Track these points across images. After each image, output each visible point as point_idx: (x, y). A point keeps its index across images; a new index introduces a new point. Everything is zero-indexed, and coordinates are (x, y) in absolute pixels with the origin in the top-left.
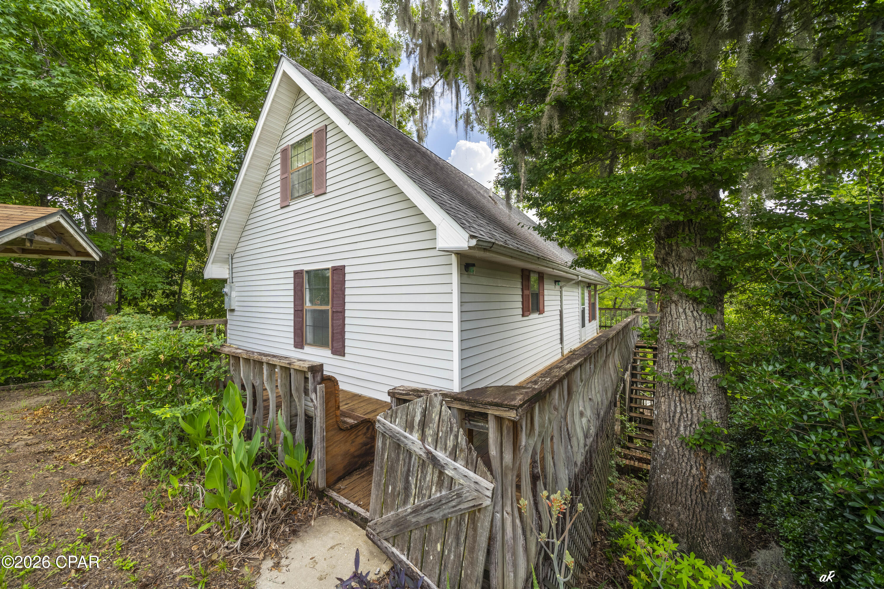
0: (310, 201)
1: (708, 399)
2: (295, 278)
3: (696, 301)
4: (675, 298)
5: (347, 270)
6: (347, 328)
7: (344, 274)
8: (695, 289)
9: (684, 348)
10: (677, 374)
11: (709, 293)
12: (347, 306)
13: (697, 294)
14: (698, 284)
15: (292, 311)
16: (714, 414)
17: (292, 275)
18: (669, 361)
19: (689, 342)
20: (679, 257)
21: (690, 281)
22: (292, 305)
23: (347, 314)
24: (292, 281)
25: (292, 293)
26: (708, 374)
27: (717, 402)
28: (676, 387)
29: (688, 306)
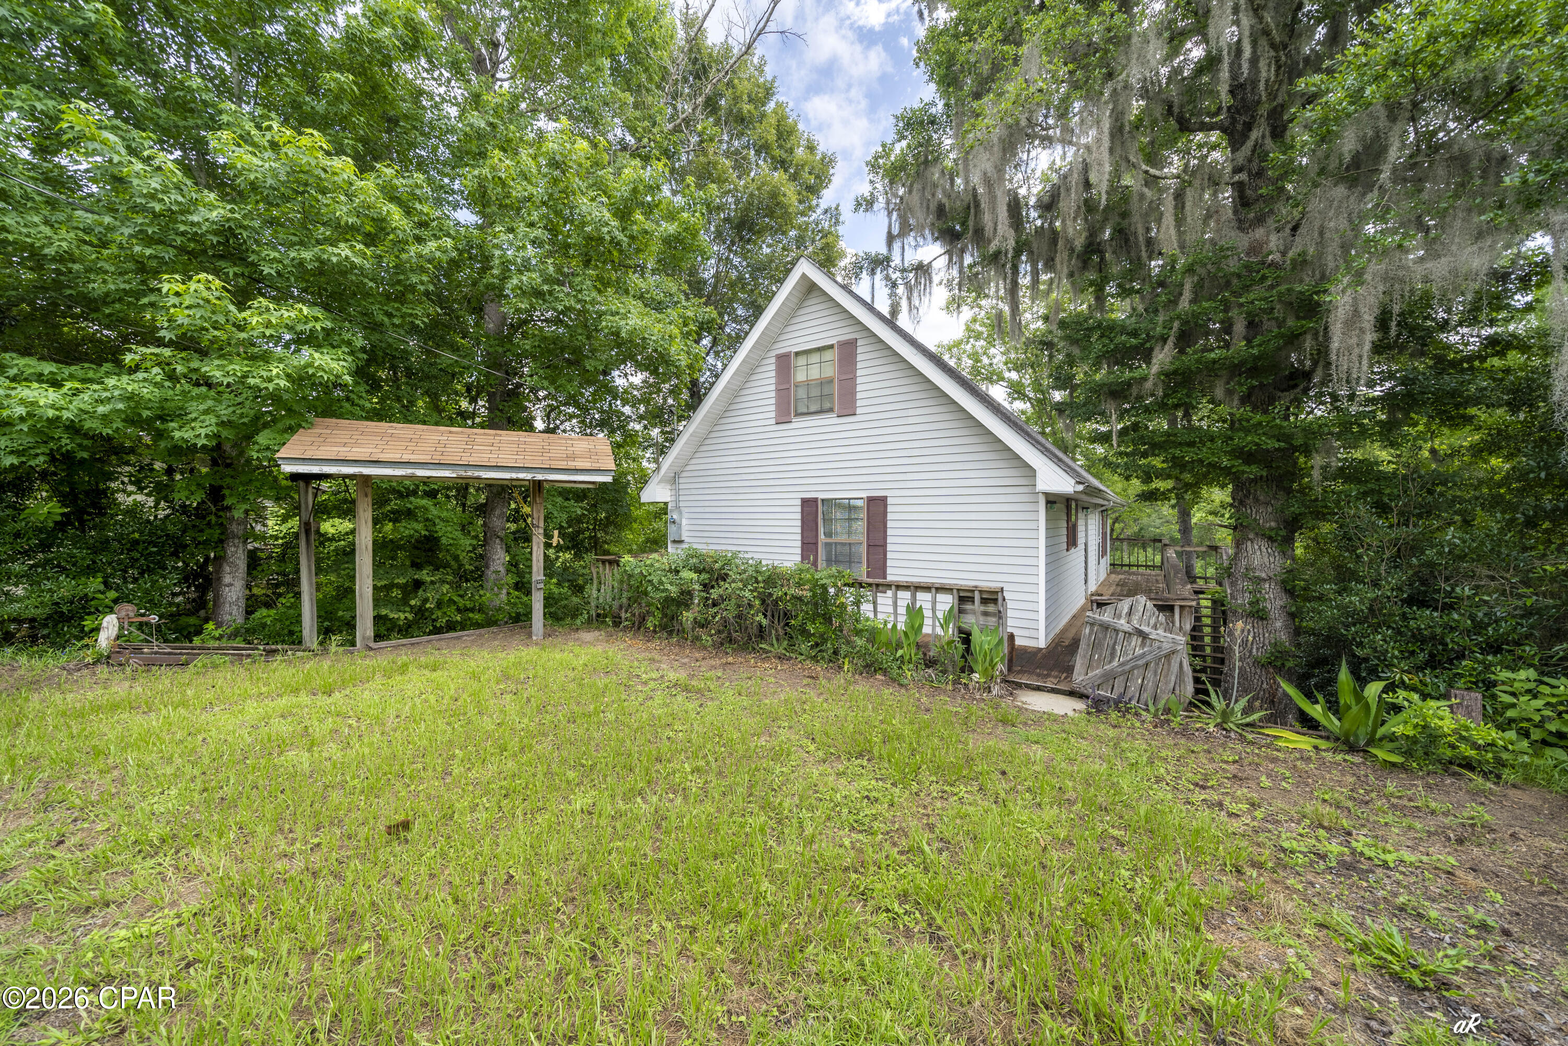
0: (830, 420)
1: (1278, 624)
2: (802, 506)
3: (1270, 539)
4: (1251, 536)
5: (889, 501)
6: (889, 563)
7: (886, 506)
8: (1271, 529)
9: (1260, 580)
10: (1251, 603)
11: (1283, 533)
12: (889, 540)
13: (1273, 534)
14: (1273, 524)
15: (799, 544)
16: (1284, 637)
17: (799, 502)
18: (1243, 592)
19: (1263, 575)
20: (1257, 500)
21: (1266, 521)
22: (799, 537)
23: (889, 548)
24: (799, 509)
25: (799, 523)
26: (1279, 603)
27: (1286, 627)
28: (1251, 615)
29: (1264, 544)
